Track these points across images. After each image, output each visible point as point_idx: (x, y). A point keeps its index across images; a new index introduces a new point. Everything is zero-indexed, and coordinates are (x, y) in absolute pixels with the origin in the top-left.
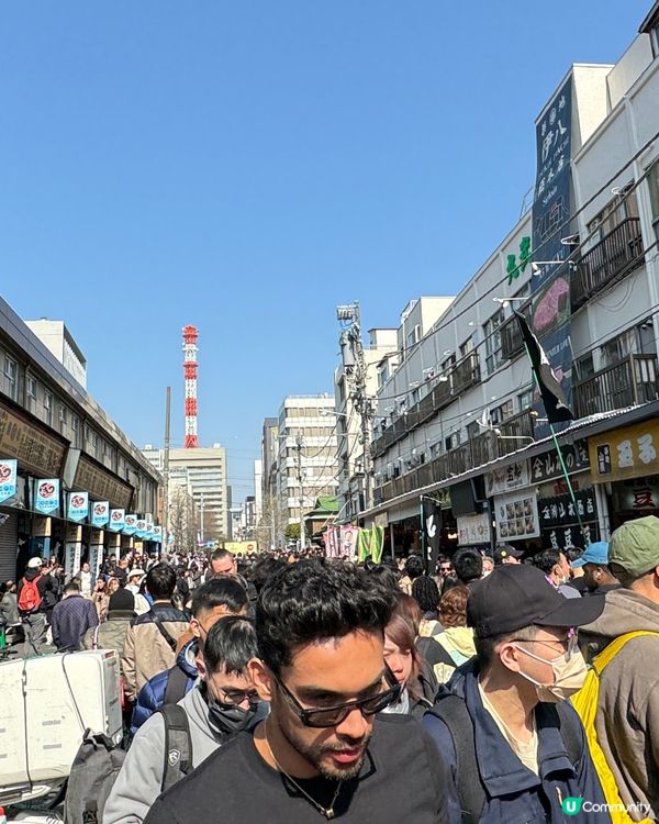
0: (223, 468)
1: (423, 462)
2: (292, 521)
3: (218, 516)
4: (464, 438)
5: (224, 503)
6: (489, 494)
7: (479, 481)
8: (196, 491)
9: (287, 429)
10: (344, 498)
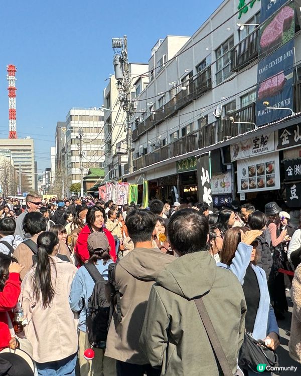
0: (32, 151)
1: (164, 144)
2: (74, 182)
3: (29, 179)
4: (196, 127)
5: (33, 171)
6: (233, 159)
7: (226, 150)
8: (16, 164)
9: (72, 128)
10: (108, 168)
